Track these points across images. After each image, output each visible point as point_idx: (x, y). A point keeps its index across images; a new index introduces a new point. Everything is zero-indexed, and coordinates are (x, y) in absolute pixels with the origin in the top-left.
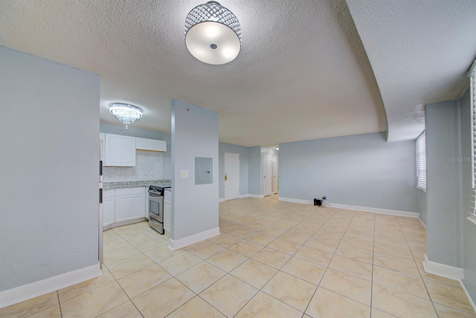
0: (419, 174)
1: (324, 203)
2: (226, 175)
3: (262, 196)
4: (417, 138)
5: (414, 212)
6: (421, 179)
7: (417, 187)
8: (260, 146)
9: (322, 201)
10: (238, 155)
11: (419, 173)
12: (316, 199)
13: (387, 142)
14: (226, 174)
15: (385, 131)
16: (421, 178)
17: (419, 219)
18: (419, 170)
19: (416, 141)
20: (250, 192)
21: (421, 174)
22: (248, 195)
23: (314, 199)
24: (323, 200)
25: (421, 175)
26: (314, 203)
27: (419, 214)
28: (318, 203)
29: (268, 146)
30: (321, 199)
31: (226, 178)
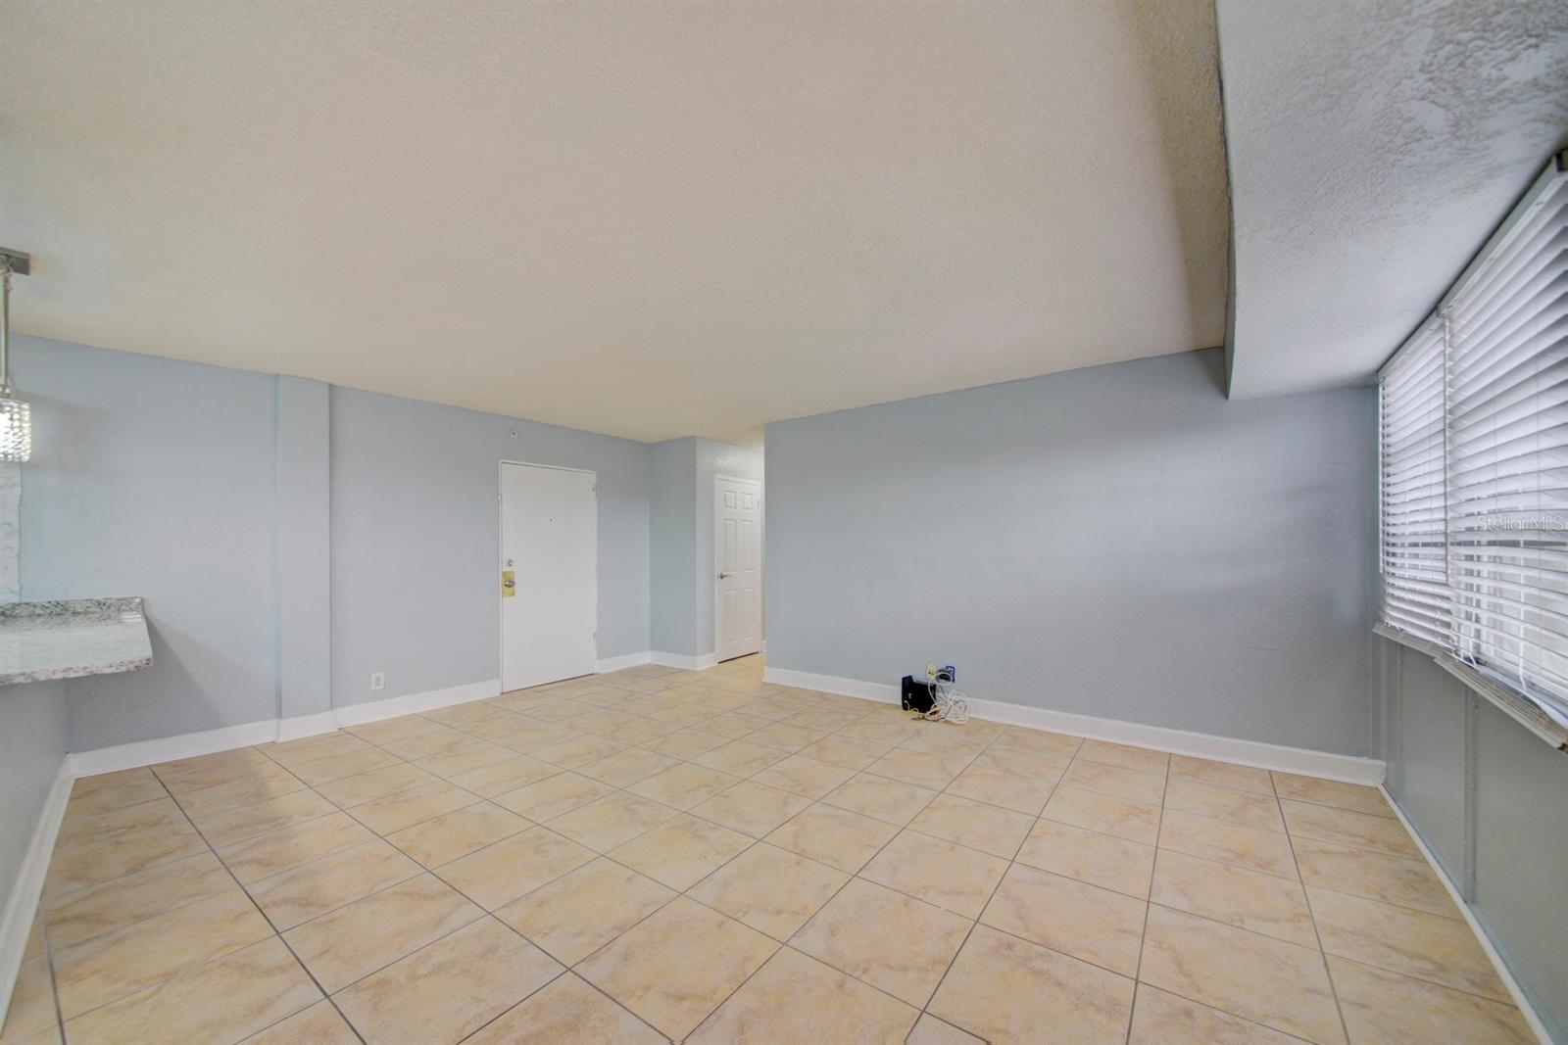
0: (1391, 560)
1: (946, 698)
2: (508, 569)
3: (704, 663)
4: (1378, 371)
5: (1360, 754)
6: (1403, 589)
7: (1378, 630)
8: (692, 439)
9: (934, 688)
10: (588, 478)
11: (1394, 555)
12: (910, 677)
13: (1227, 397)
14: (510, 563)
15: (1221, 344)
16: (1402, 584)
17: (1382, 789)
18: (1392, 540)
19: (1376, 387)
20: (656, 644)
21: (1402, 561)
22: (646, 658)
23: (904, 679)
24: (943, 683)
25: (1402, 566)
26: (904, 696)
27: (1382, 764)
28: (918, 696)
29: (733, 440)
30: (930, 680)
31: (510, 584)
